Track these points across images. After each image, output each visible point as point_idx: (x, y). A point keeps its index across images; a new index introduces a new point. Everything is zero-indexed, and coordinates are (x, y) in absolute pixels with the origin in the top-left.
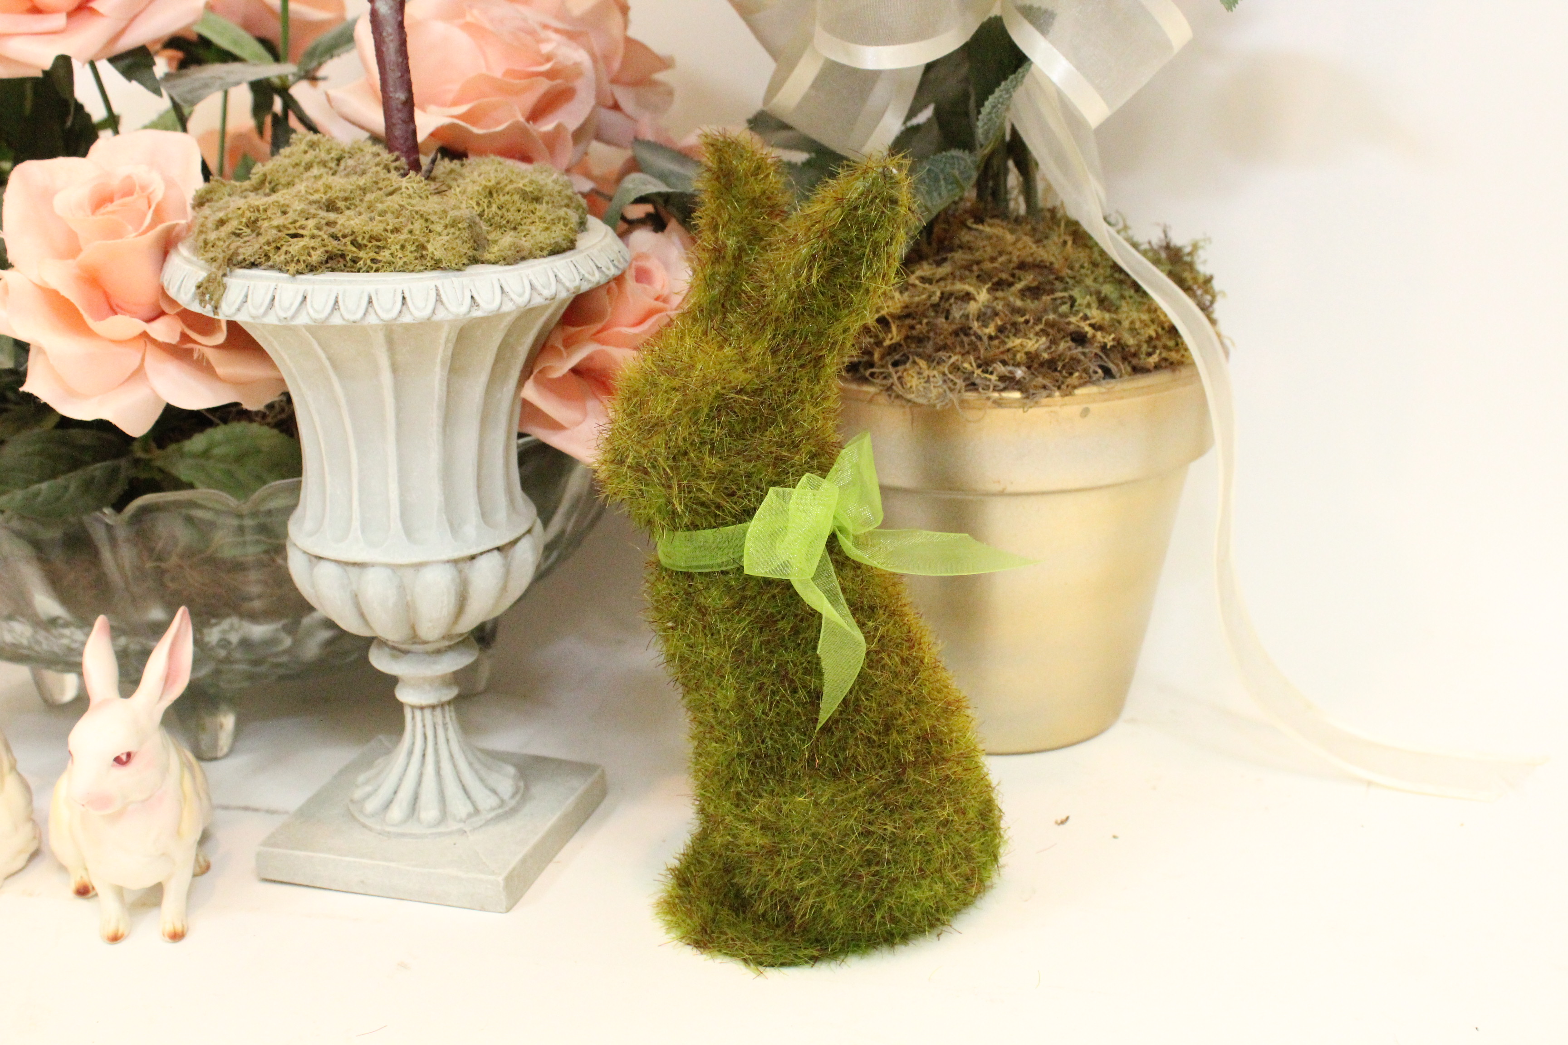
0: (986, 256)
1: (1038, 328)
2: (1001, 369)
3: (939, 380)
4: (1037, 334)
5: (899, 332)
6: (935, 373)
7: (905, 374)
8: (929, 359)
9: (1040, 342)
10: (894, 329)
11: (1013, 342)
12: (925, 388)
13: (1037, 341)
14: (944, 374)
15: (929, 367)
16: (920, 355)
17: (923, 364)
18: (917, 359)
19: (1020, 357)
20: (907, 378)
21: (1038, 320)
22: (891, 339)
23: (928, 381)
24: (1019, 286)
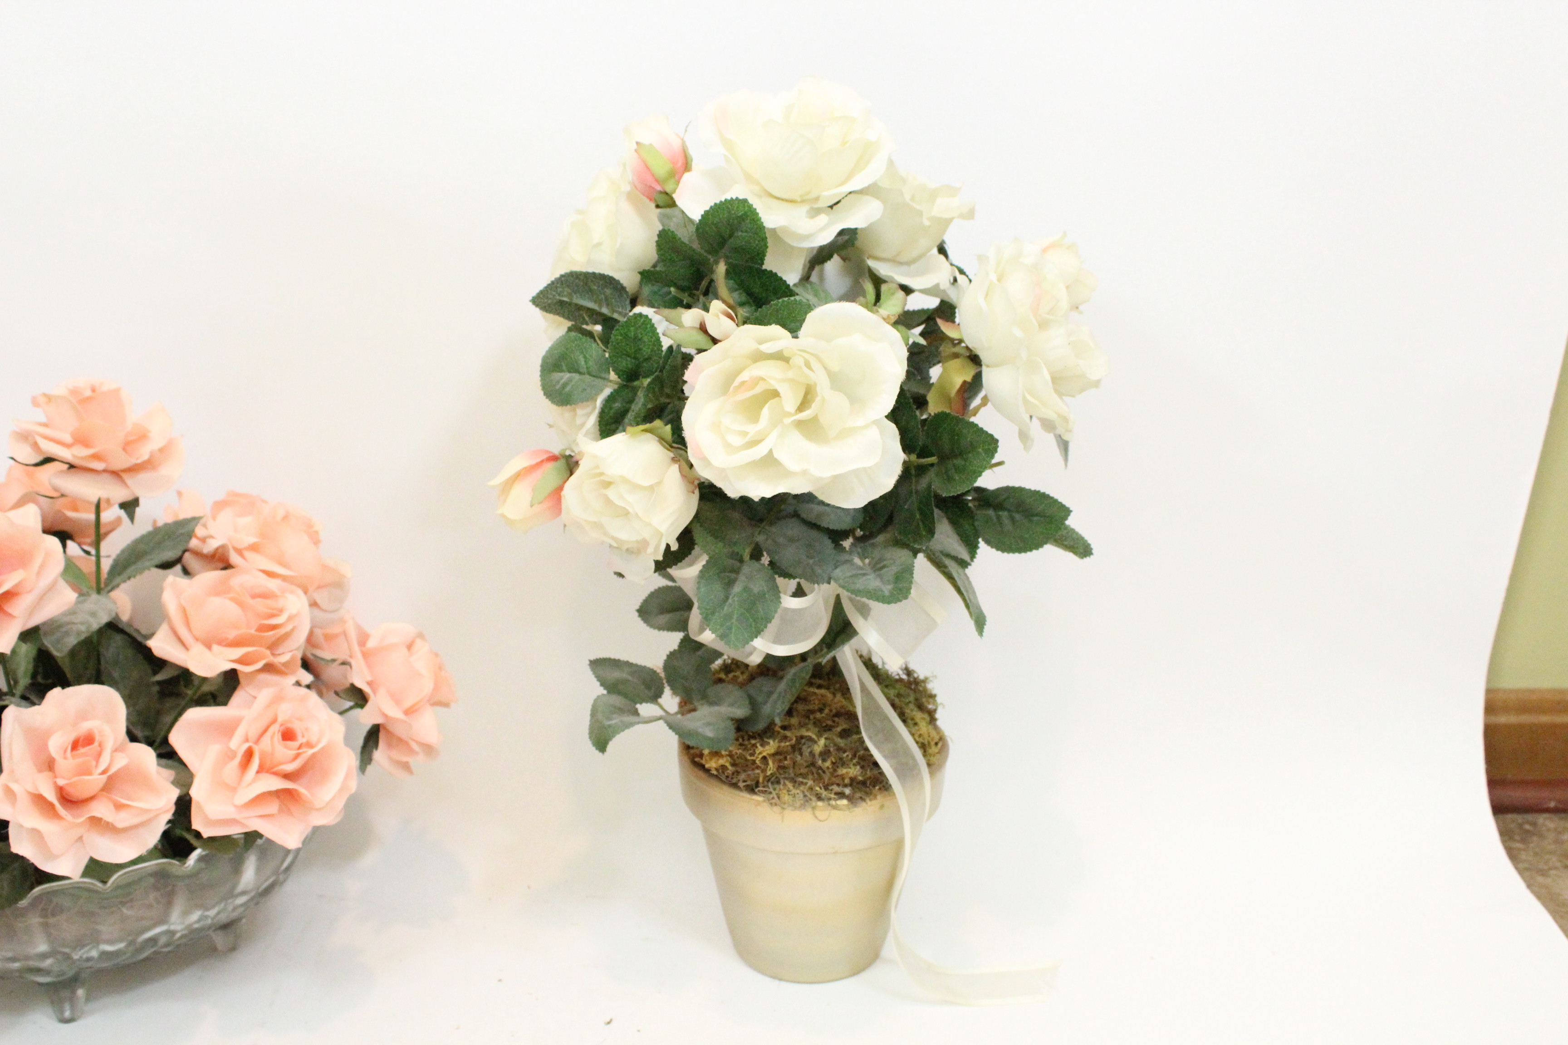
0: (816, 708)
1: (854, 761)
2: (836, 788)
3: (801, 795)
4: (854, 765)
5: (773, 763)
6: (798, 791)
7: (780, 792)
8: (794, 781)
9: (857, 770)
10: (770, 763)
11: (842, 771)
12: (793, 801)
13: (855, 769)
14: (803, 792)
15: (794, 786)
16: (785, 778)
17: (790, 785)
18: (787, 783)
19: (847, 781)
20: (782, 796)
21: (854, 756)
22: (770, 770)
23: (794, 797)
24: (839, 729)
